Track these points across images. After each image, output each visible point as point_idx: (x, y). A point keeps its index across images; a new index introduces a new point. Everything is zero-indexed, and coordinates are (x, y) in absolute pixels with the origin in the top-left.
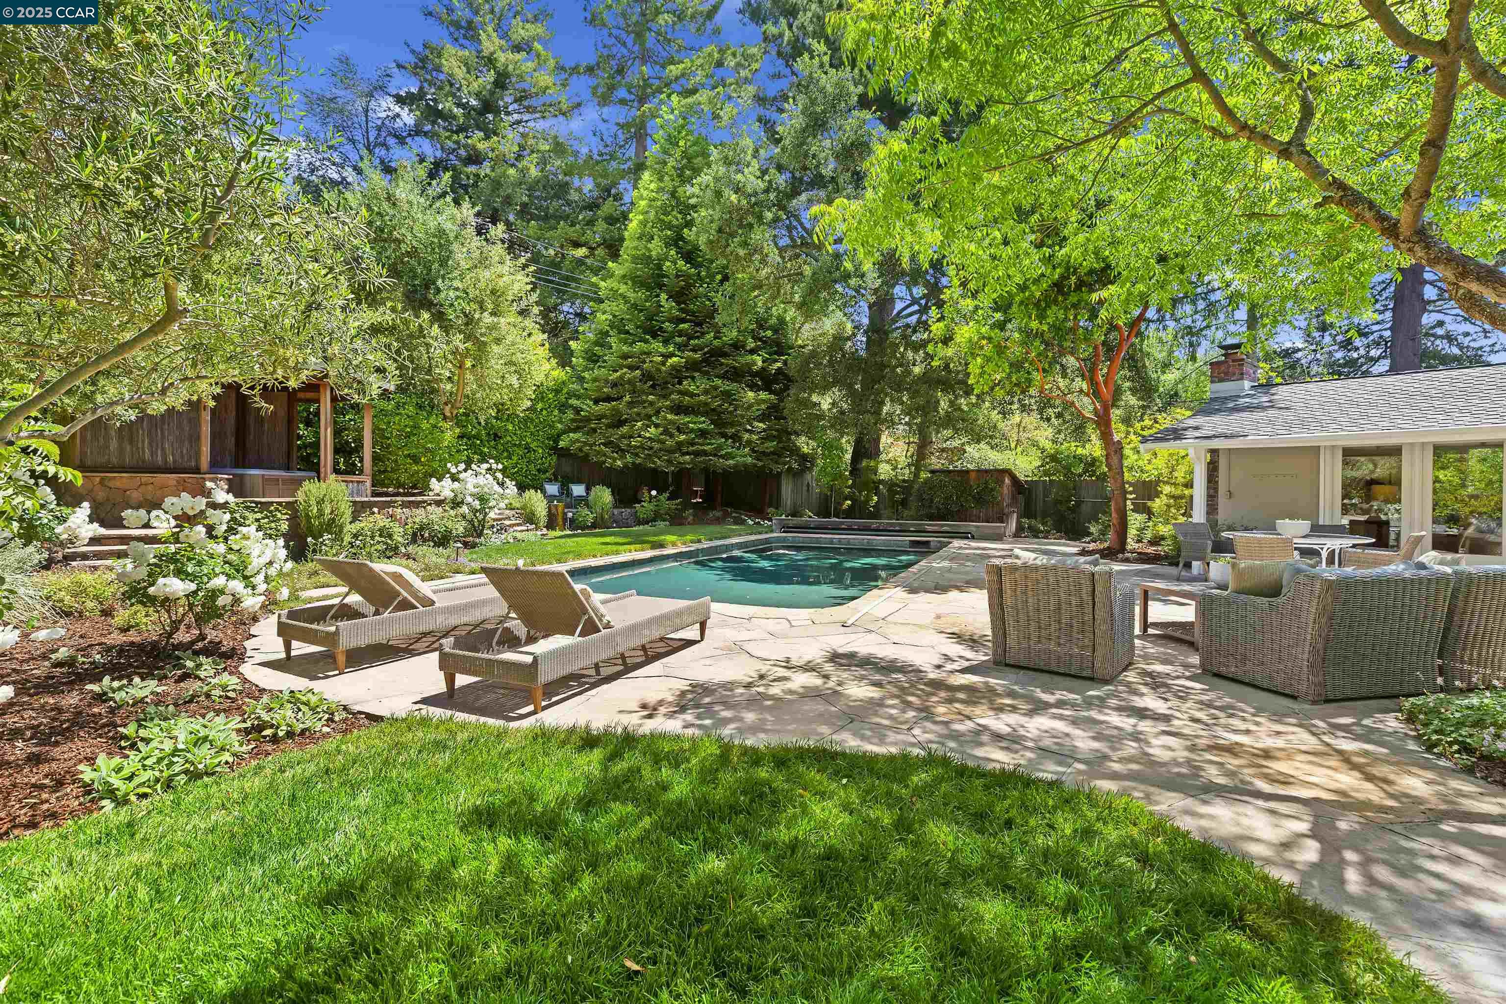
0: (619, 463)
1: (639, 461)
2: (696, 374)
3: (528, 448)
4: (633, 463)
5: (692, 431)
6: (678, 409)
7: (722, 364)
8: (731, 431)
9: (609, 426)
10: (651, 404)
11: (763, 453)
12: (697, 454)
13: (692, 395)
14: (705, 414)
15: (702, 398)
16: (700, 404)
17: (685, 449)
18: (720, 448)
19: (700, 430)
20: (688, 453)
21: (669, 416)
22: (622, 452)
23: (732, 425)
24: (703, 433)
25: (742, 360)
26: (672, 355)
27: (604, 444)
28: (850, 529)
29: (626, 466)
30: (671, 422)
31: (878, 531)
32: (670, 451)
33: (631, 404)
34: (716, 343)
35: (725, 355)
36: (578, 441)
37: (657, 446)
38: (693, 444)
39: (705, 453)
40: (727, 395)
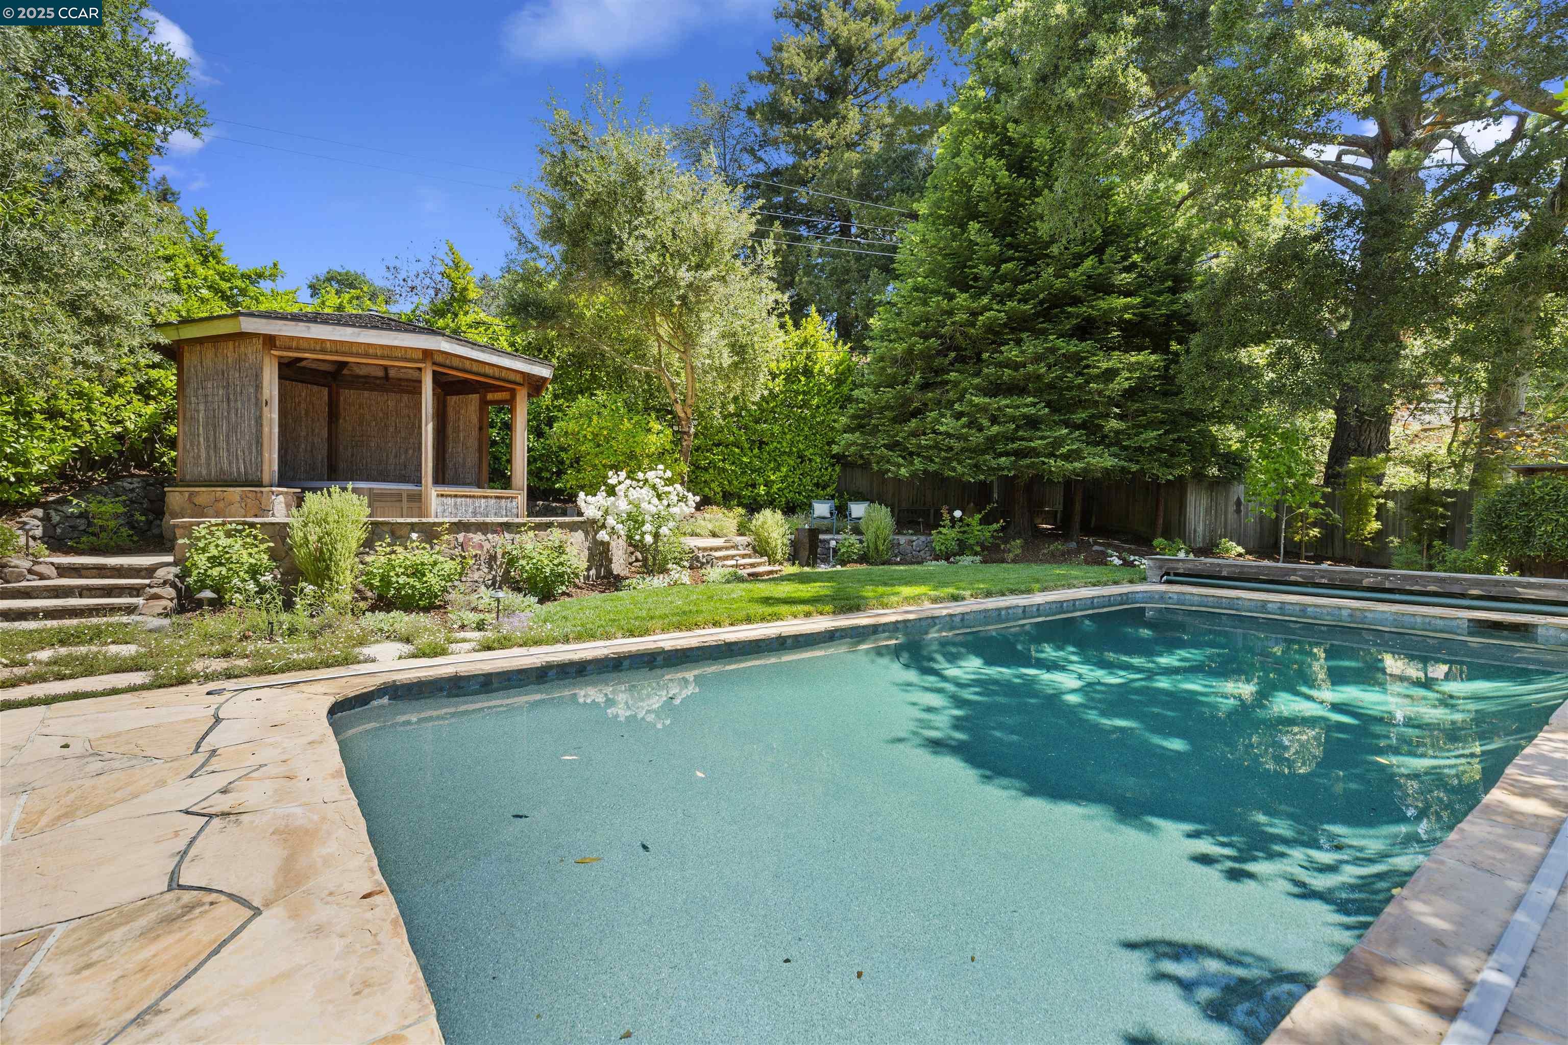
0: (903, 471)
1: (932, 468)
2: (1024, 335)
3: (801, 457)
4: (925, 471)
5: (1013, 419)
6: (995, 389)
7: (1069, 316)
8: (1080, 416)
9: (894, 420)
10: (956, 384)
11: (1140, 449)
12: (1019, 454)
13: (1016, 366)
14: (1038, 393)
15: (1030, 368)
16: (1028, 378)
17: (1000, 448)
18: (1058, 442)
19: (1025, 416)
20: (1007, 454)
21: (976, 400)
22: (909, 455)
23: (1080, 404)
24: (1033, 423)
25: (1103, 304)
26: (987, 308)
27: (888, 447)
28: (1310, 584)
29: (914, 475)
30: (984, 409)
31: (1379, 591)
32: (977, 451)
33: (925, 386)
34: (1058, 283)
35: (1076, 301)
36: (855, 444)
37: (957, 445)
38: (1013, 440)
39: (1034, 452)
40: (1075, 360)
